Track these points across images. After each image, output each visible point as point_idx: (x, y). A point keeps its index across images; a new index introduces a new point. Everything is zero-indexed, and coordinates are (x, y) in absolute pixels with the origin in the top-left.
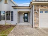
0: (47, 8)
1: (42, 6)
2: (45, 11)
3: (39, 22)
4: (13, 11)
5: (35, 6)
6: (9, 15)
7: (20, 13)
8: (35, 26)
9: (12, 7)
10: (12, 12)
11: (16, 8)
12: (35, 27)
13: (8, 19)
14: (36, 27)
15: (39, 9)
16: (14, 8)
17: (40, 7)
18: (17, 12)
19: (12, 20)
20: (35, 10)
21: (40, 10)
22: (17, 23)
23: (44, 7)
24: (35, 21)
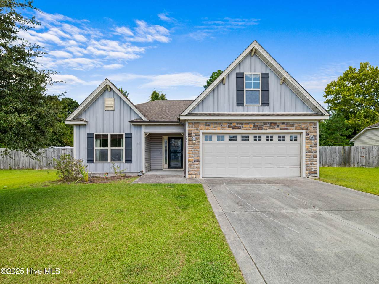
0: (220, 128)
1: (208, 125)
2: (218, 137)
3: (201, 163)
4: (131, 134)
5: (189, 123)
6: (120, 144)
7: (151, 139)
8: (189, 174)
9: (129, 122)
10: (129, 136)
11: (141, 126)
12: (190, 176)
13: (117, 157)
14: (193, 176)
15: (201, 132)
16: (134, 125)
17: (201, 126)
18: (144, 136)
19: (129, 160)
20: (190, 135)
21: (203, 133)
22: (144, 169)
23: (213, 126)
24: (189, 161)
